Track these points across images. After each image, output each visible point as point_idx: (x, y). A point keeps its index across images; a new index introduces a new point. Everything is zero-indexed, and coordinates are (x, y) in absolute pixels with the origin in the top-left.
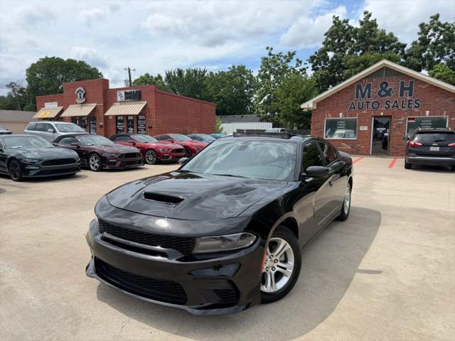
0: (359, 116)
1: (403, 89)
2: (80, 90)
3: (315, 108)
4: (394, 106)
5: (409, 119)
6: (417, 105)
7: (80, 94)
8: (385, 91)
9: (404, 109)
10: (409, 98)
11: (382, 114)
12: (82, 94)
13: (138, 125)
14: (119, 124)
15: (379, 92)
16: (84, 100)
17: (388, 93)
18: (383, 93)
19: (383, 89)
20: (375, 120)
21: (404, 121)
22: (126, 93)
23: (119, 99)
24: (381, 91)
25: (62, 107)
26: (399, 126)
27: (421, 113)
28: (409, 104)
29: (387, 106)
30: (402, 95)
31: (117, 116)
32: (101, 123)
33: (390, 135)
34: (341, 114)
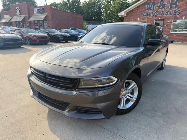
0: (148, 20)
1: (172, 4)
2: (18, 8)
3: (126, 16)
4: (166, 14)
5: (174, 21)
6: (178, 13)
7: (18, 10)
8: (162, 6)
9: (171, 16)
10: (174, 9)
11: (159, 19)
12: (19, 10)
13: (44, 26)
14: (36, 25)
15: (159, 6)
16: (20, 13)
17: (163, 7)
18: (161, 7)
19: (161, 4)
20: (155, 22)
21: (171, 22)
22: (38, 9)
23: (35, 13)
24: (160, 6)
25: (11, 17)
26: (167, 25)
27: (180, 18)
28: (174, 13)
29: (162, 14)
30: (171, 8)
31: (35, 21)
32: (28, 25)
33: (162, 30)
34: (138, 19)
